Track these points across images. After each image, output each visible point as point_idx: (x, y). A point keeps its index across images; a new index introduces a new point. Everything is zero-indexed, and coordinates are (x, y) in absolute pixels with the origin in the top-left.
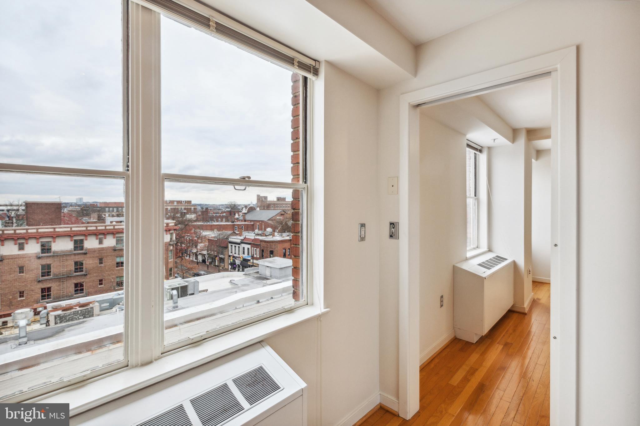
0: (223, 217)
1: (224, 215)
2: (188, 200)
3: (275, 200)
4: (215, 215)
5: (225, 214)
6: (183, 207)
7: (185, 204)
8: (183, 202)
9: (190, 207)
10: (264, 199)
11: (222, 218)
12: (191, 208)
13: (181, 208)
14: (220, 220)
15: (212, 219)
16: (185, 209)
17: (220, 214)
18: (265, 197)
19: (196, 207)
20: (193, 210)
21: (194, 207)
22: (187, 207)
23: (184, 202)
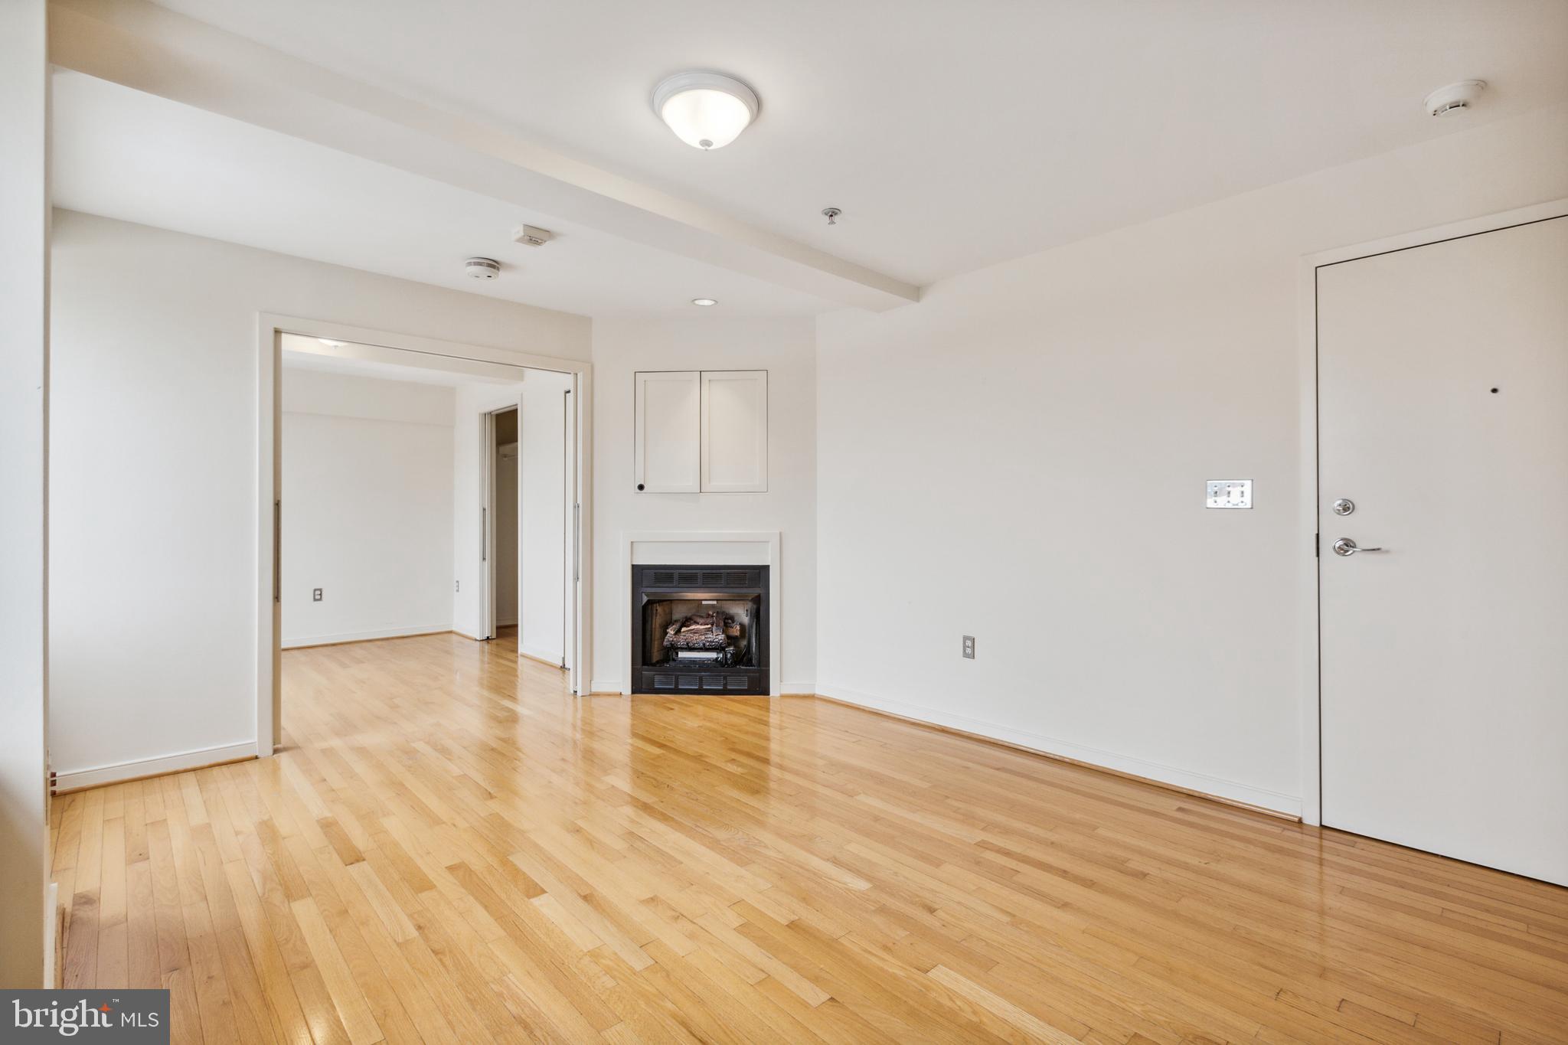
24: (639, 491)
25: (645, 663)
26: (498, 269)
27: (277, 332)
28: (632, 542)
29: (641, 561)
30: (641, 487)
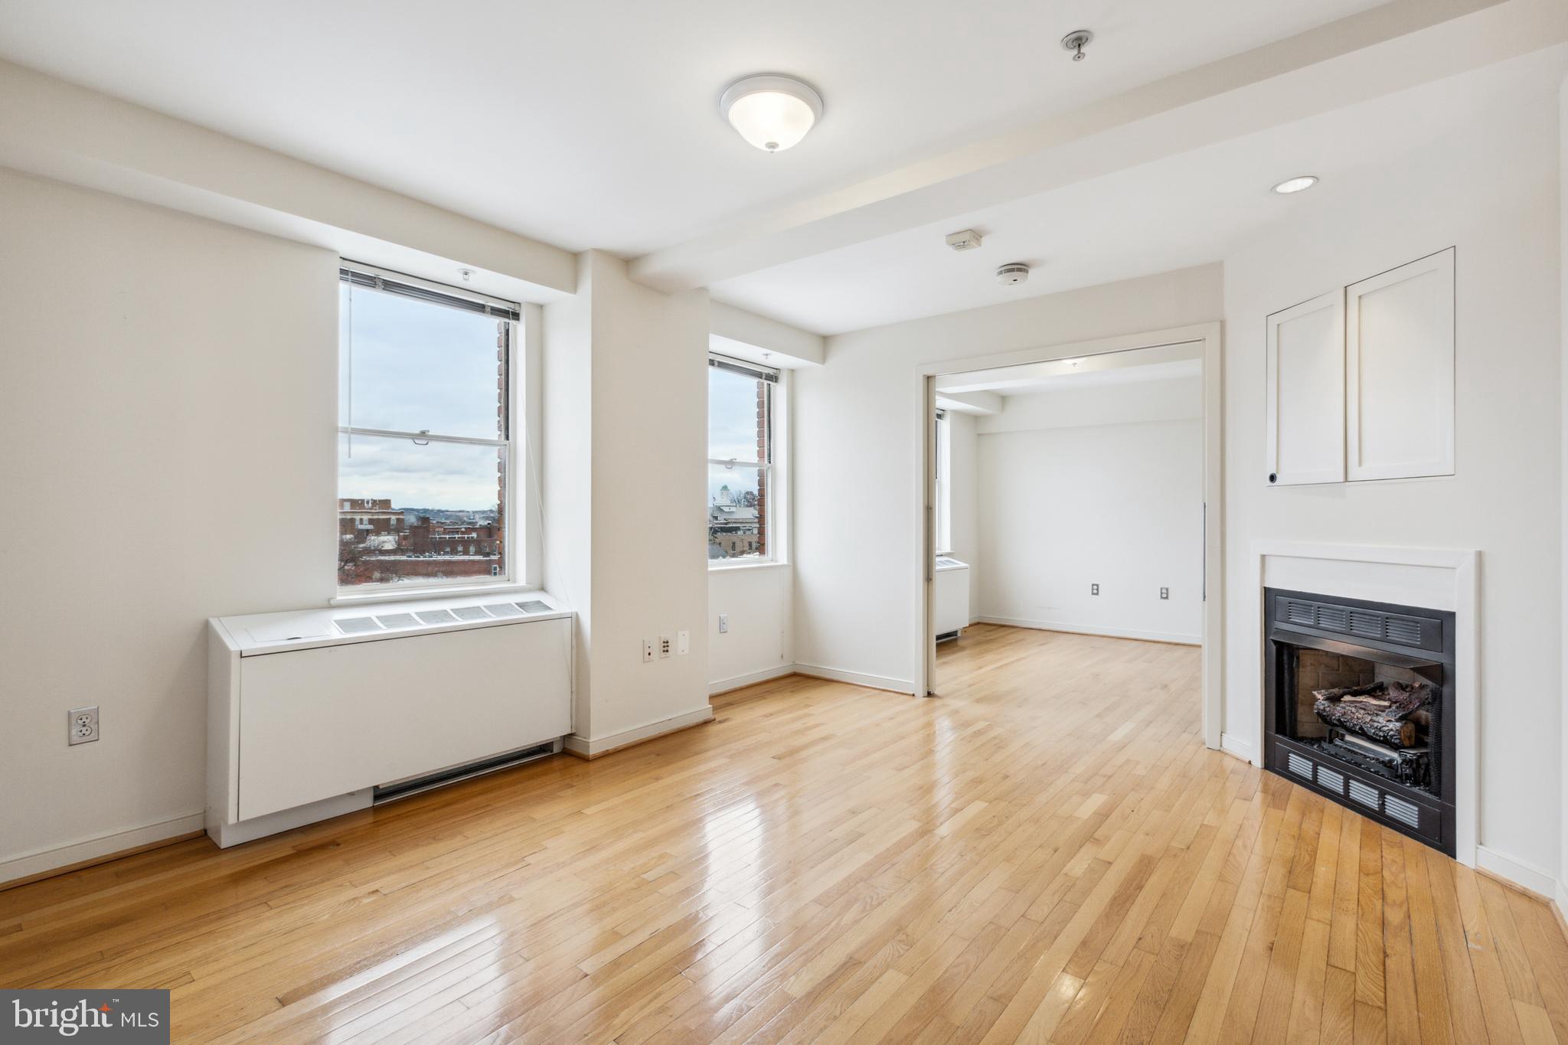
0: (470, 541)
1: (472, 538)
2: (381, 499)
4: (448, 536)
5: (474, 535)
6: (366, 517)
7: (371, 509)
8: (366, 505)
9: (388, 517)
11: (466, 543)
14: (460, 548)
15: (438, 547)
16: (371, 521)
17: (463, 533)
19: (401, 517)
20: (393, 525)
21: (397, 517)
22: (376, 517)
24: (1272, 484)
25: (1281, 729)
26: (1027, 272)
27: (929, 379)
28: (1263, 557)
29: (1274, 584)
30: (1273, 478)
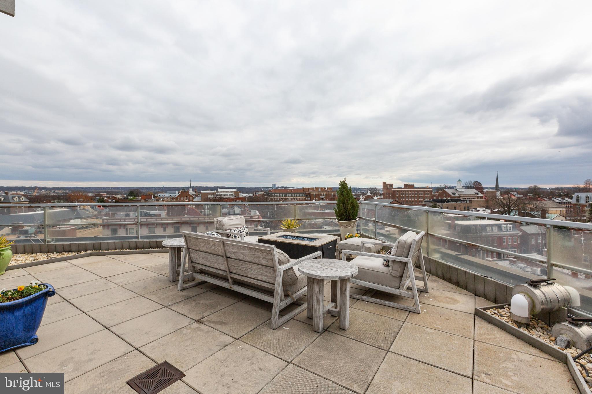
3: (403, 187)
10: (390, 186)
12: (331, 194)
13: (323, 194)
18: (390, 184)
23: (326, 188)
